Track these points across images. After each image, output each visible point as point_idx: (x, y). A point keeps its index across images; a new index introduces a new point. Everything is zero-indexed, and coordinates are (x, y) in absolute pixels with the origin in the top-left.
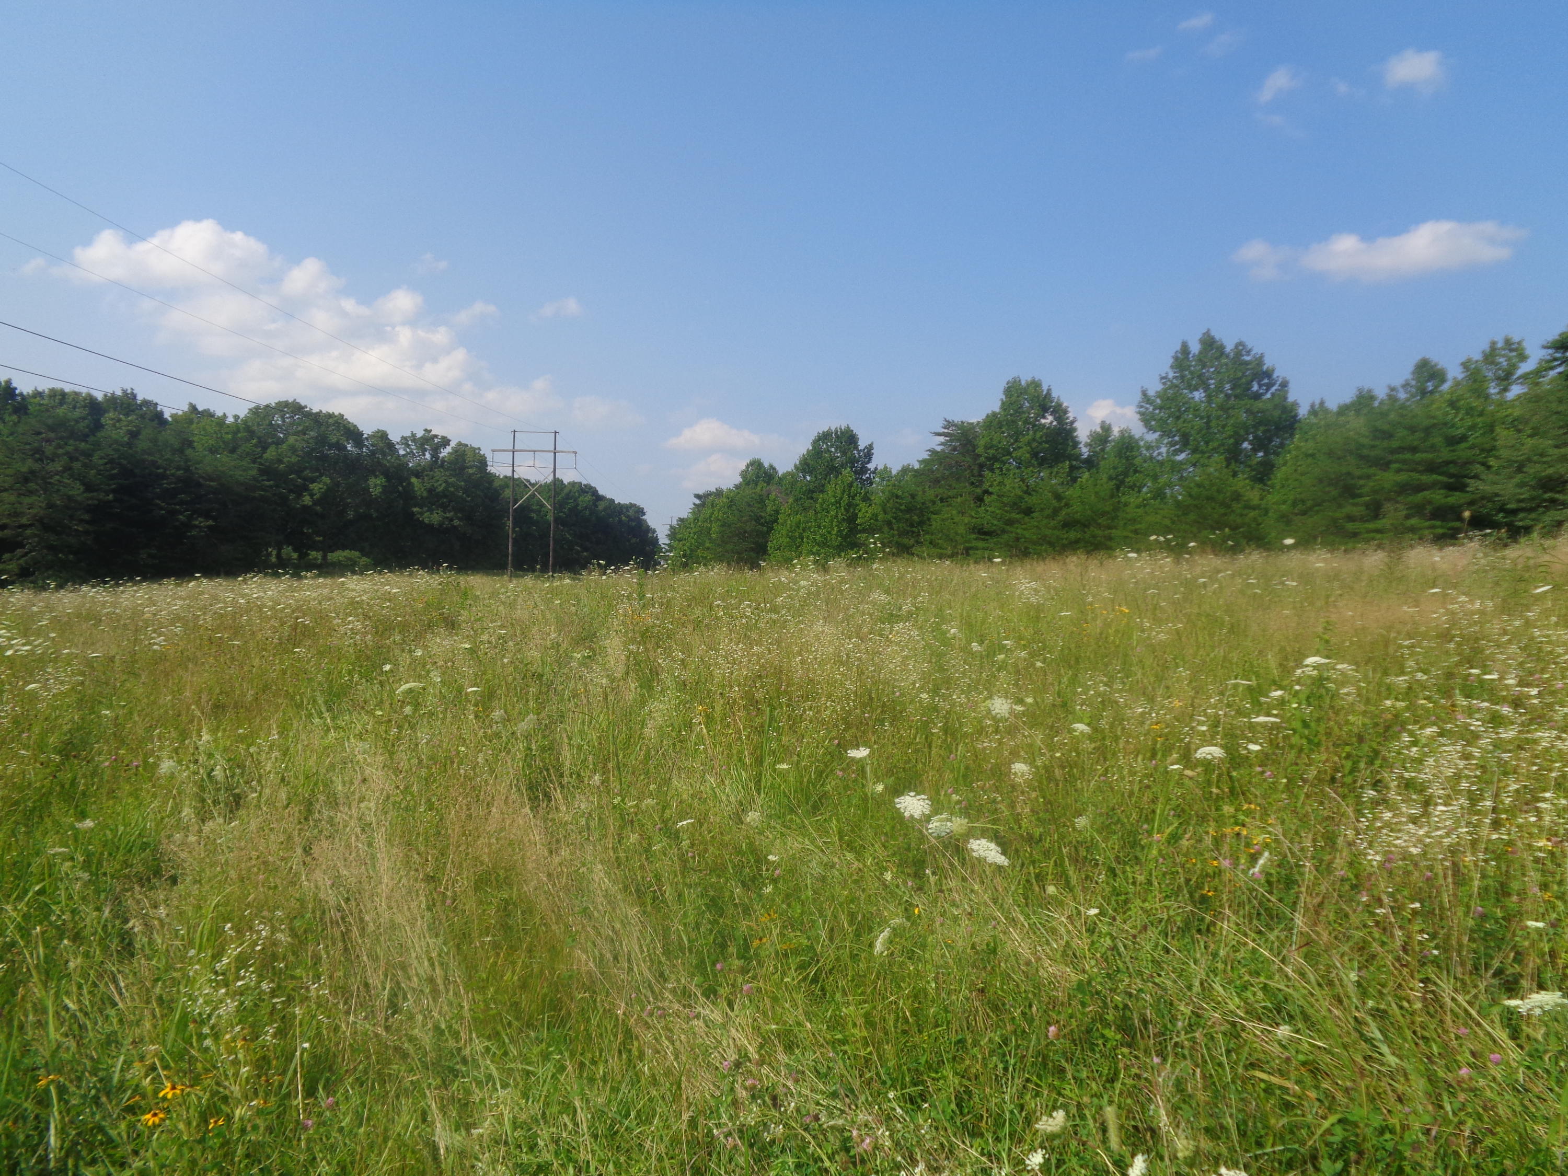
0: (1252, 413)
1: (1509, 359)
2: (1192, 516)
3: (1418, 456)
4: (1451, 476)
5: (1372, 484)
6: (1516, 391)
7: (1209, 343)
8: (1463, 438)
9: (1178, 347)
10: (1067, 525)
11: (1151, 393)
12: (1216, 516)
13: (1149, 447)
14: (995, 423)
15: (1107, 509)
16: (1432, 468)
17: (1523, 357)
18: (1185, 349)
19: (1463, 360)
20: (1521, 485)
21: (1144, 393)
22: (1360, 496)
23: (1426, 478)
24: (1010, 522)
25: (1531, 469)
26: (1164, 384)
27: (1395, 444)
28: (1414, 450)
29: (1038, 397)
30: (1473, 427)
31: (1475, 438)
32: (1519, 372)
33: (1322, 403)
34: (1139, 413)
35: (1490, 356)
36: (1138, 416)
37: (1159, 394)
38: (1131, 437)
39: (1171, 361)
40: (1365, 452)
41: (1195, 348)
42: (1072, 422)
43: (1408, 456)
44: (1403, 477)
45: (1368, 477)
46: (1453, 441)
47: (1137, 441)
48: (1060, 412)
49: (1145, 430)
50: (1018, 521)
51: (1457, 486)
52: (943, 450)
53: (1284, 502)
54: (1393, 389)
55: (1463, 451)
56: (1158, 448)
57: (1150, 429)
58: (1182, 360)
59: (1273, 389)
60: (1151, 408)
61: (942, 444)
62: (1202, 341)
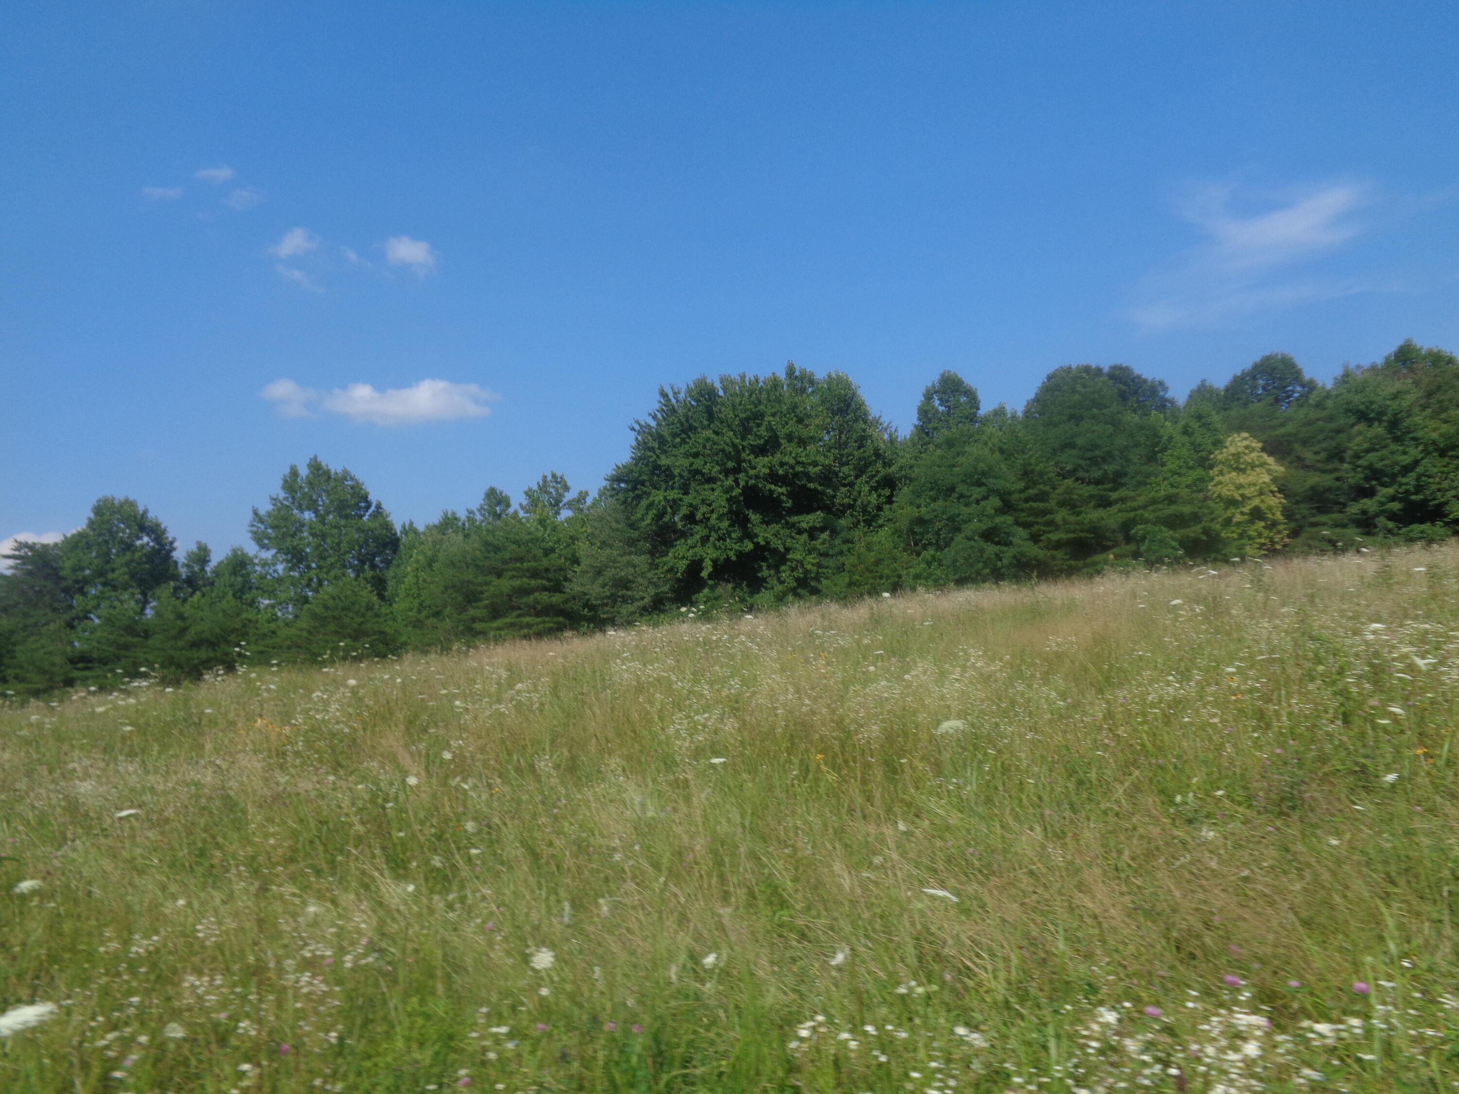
0: (363, 531)
1: (557, 490)
2: (332, 627)
3: (526, 565)
4: (549, 580)
5: (492, 589)
6: (566, 514)
7: (316, 467)
8: (553, 550)
9: (287, 471)
10: (195, 645)
11: (262, 512)
12: (355, 626)
13: (264, 564)
14: (82, 544)
15: (236, 626)
16: (534, 574)
17: (567, 488)
18: (294, 473)
19: (526, 489)
20: (604, 585)
21: (256, 513)
22: (480, 600)
23: (534, 583)
24: (126, 647)
25: (609, 573)
26: (274, 505)
27: (507, 556)
28: (521, 560)
29: (135, 517)
30: (558, 541)
31: (560, 549)
32: (565, 500)
33: (411, 523)
34: (251, 532)
35: (543, 488)
36: (250, 535)
37: (269, 514)
38: (243, 555)
39: (281, 482)
40: (480, 563)
41: (304, 472)
42: (171, 543)
43: (518, 565)
44: (517, 583)
45: (487, 583)
46: (548, 552)
47: (251, 560)
48: (156, 531)
49: (257, 548)
50: (134, 645)
51: (556, 588)
52: (14, 575)
53: (411, 610)
54: (471, 512)
55: (555, 560)
56: (274, 564)
57: (263, 546)
58: (291, 483)
59: (370, 511)
60: (263, 527)
61: (11, 567)
62: (309, 466)
